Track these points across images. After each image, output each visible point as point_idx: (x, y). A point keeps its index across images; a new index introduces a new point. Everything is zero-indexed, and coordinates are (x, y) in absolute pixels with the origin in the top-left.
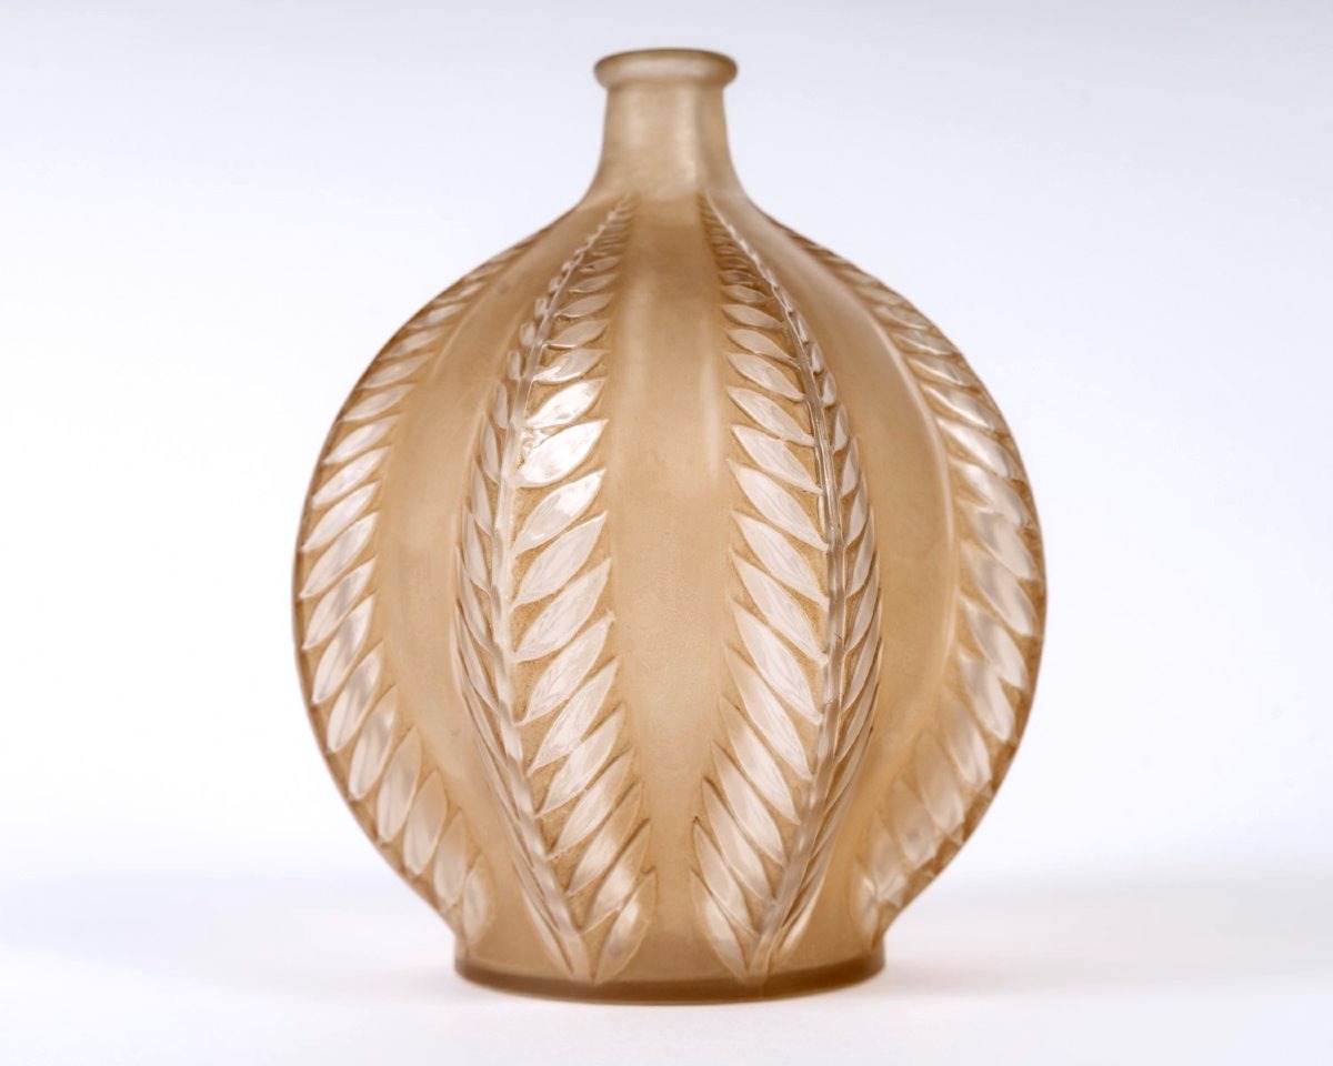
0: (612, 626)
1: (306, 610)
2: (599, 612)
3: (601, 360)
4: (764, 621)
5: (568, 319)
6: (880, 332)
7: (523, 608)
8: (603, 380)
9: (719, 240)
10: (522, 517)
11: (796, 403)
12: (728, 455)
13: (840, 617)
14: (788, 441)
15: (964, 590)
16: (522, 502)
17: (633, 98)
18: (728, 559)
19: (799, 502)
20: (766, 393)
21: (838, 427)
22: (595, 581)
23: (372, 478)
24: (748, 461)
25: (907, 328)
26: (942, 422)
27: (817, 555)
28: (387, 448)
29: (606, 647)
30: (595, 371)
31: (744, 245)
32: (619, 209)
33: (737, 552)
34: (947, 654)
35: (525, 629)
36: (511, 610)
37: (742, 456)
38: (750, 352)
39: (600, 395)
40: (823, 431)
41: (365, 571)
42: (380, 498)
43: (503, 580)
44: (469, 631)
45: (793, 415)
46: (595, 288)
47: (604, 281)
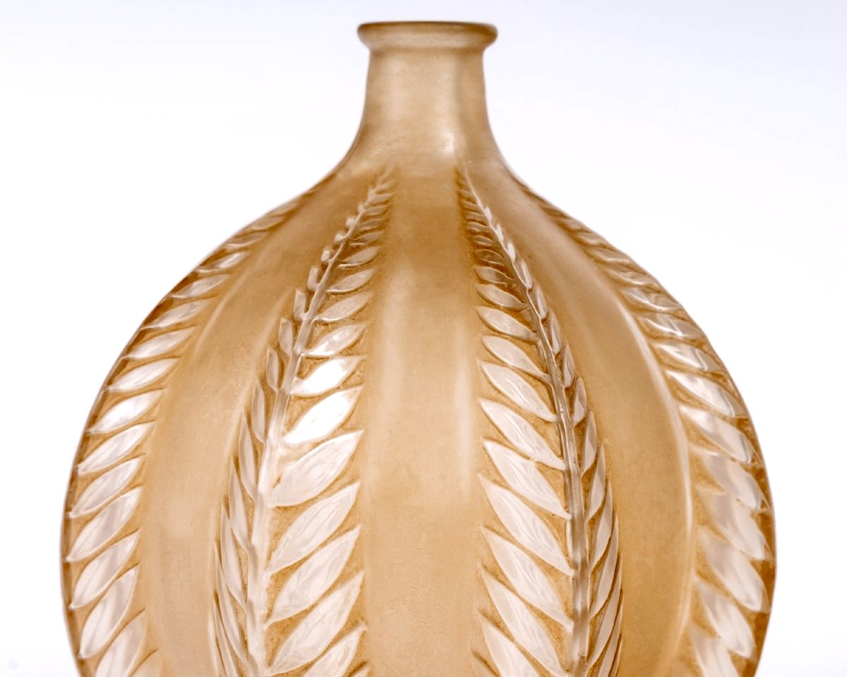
0: (363, 635)
1: (74, 572)
2: (352, 624)
3: (358, 366)
4: (509, 636)
5: (326, 324)
6: (628, 317)
7: (276, 625)
8: (359, 389)
9: (476, 227)
10: (277, 536)
11: (547, 422)
12: (479, 471)
13: (583, 638)
14: (538, 462)
15: (700, 574)
16: (277, 521)
17: (395, 66)
18: (477, 573)
19: (547, 525)
20: (517, 410)
21: (588, 444)
22: (348, 594)
23: (135, 453)
24: (498, 479)
25: (655, 311)
26: (684, 409)
27: (563, 578)
28: (149, 425)
29: (357, 654)
30: (352, 381)
31: (499, 232)
32: (380, 187)
33: (485, 567)
34: (681, 632)
35: (278, 644)
36: (265, 627)
37: (492, 472)
38: (503, 364)
39: (356, 405)
40: (572, 453)
41: (129, 545)
42: (143, 473)
43: (258, 596)
44: (226, 634)
45: (543, 435)
46: (354, 286)
47: (362, 277)
